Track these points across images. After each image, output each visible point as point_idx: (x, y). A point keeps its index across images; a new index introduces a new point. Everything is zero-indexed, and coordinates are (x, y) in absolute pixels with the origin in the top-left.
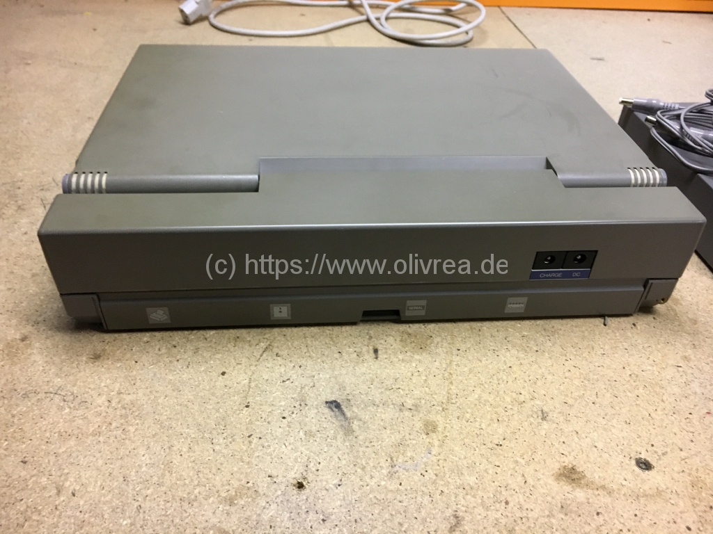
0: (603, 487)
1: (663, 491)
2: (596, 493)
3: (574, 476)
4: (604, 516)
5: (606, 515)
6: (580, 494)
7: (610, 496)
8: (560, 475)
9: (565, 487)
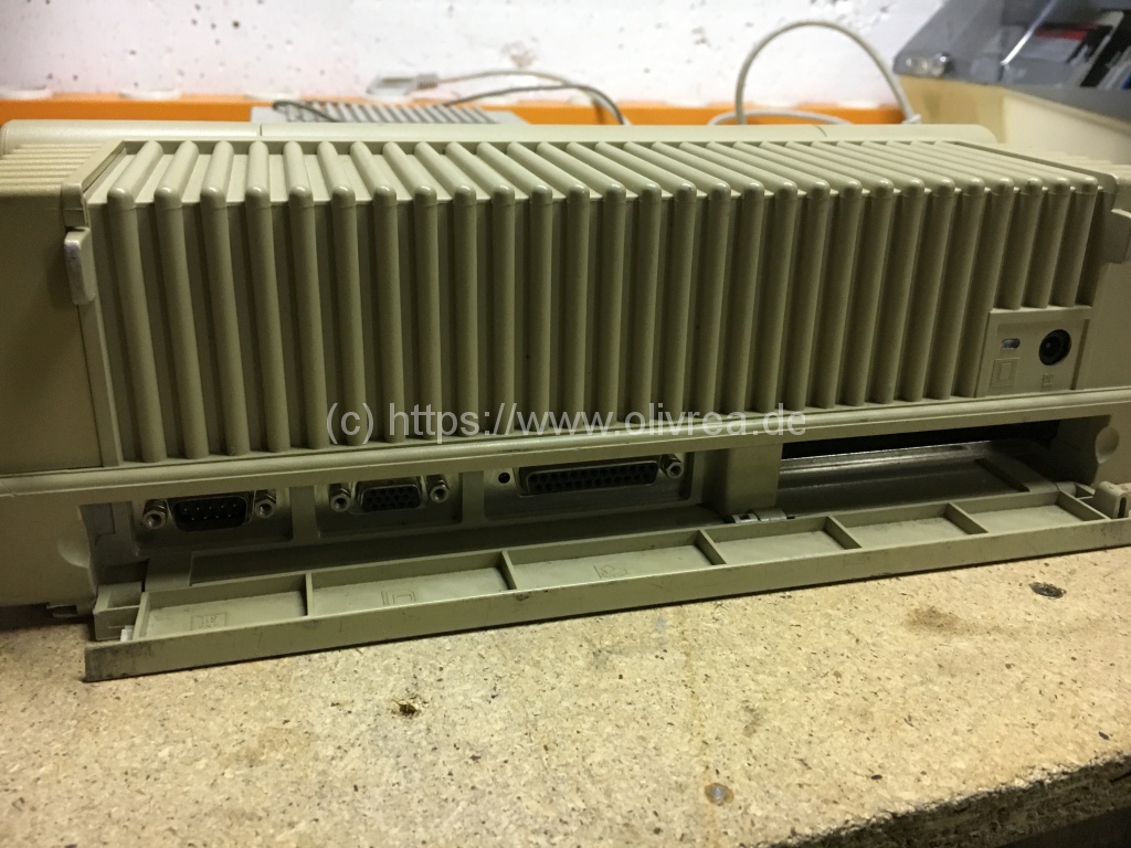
0: (997, 629)
1: (1098, 620)
2: (991, 638)
3: (940, 622)
4: (1020, 668)
5: (1023, 666)
6: (962, 644)
7: (1015, 639)
8: (914, 623)
9: (931, 638)
